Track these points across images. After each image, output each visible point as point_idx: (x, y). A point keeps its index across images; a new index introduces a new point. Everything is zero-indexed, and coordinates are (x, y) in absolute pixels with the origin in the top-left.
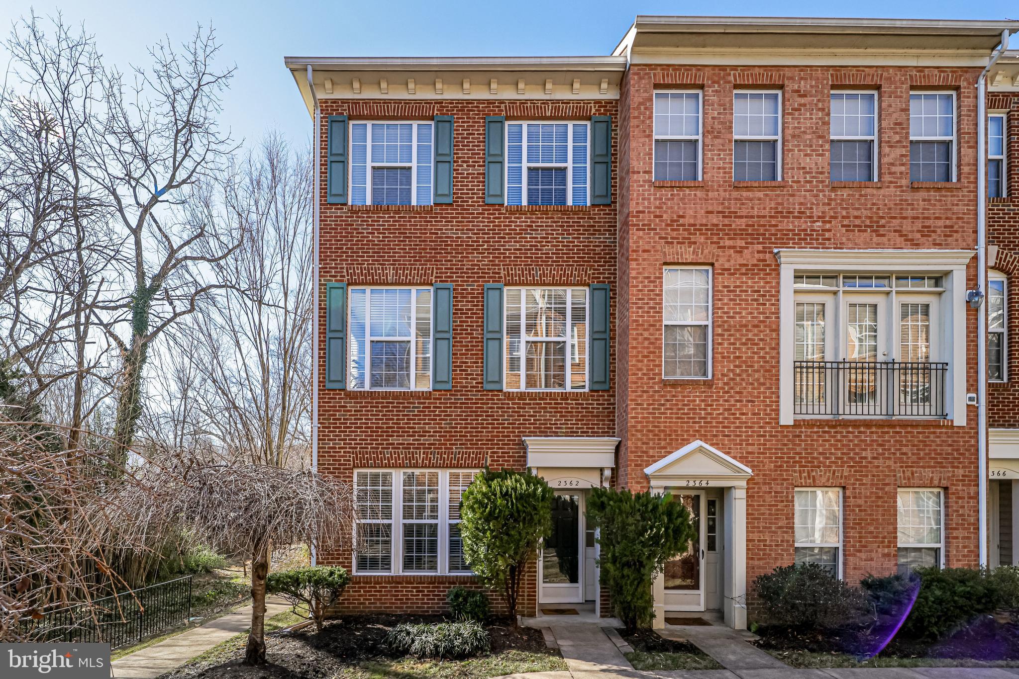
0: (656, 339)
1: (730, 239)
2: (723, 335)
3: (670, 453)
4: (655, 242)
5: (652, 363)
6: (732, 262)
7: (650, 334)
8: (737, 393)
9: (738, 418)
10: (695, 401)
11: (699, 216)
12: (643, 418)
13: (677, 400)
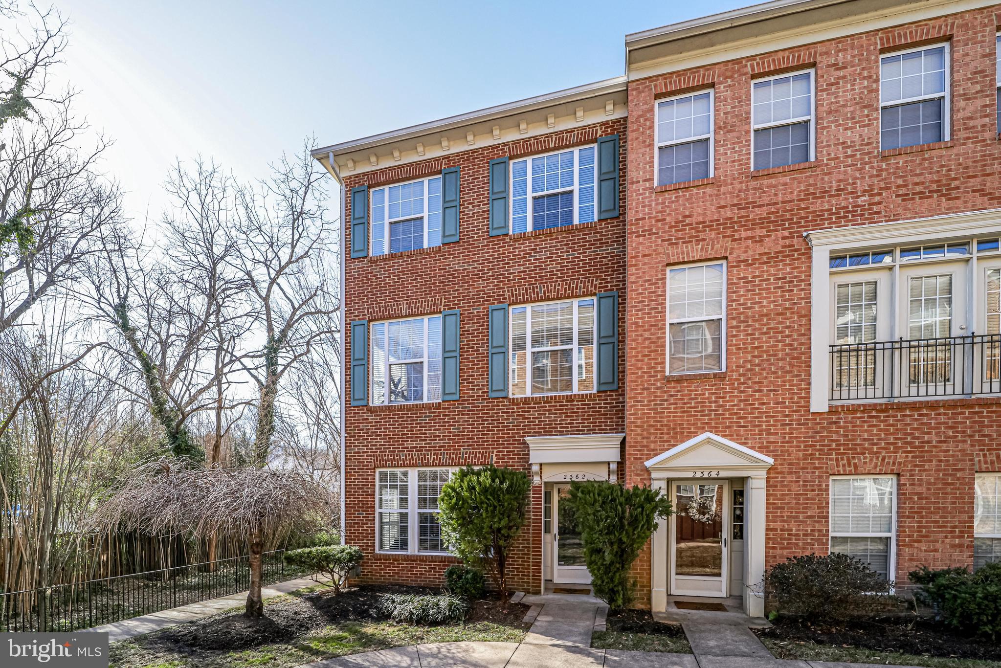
0: (658, 338)
1: (746, 230)
2: (739, 327)
3: (674, 446)
4: (657, 246)
5: (653, 362)
6: (750, 252)
7: (651, 334)
8: (756, 383)
9: (757, 409)
10: (704, 394)
11: (708, 213)
12: (643, 414)
13: (682, 395)
